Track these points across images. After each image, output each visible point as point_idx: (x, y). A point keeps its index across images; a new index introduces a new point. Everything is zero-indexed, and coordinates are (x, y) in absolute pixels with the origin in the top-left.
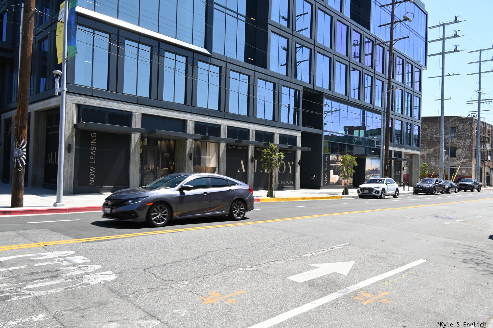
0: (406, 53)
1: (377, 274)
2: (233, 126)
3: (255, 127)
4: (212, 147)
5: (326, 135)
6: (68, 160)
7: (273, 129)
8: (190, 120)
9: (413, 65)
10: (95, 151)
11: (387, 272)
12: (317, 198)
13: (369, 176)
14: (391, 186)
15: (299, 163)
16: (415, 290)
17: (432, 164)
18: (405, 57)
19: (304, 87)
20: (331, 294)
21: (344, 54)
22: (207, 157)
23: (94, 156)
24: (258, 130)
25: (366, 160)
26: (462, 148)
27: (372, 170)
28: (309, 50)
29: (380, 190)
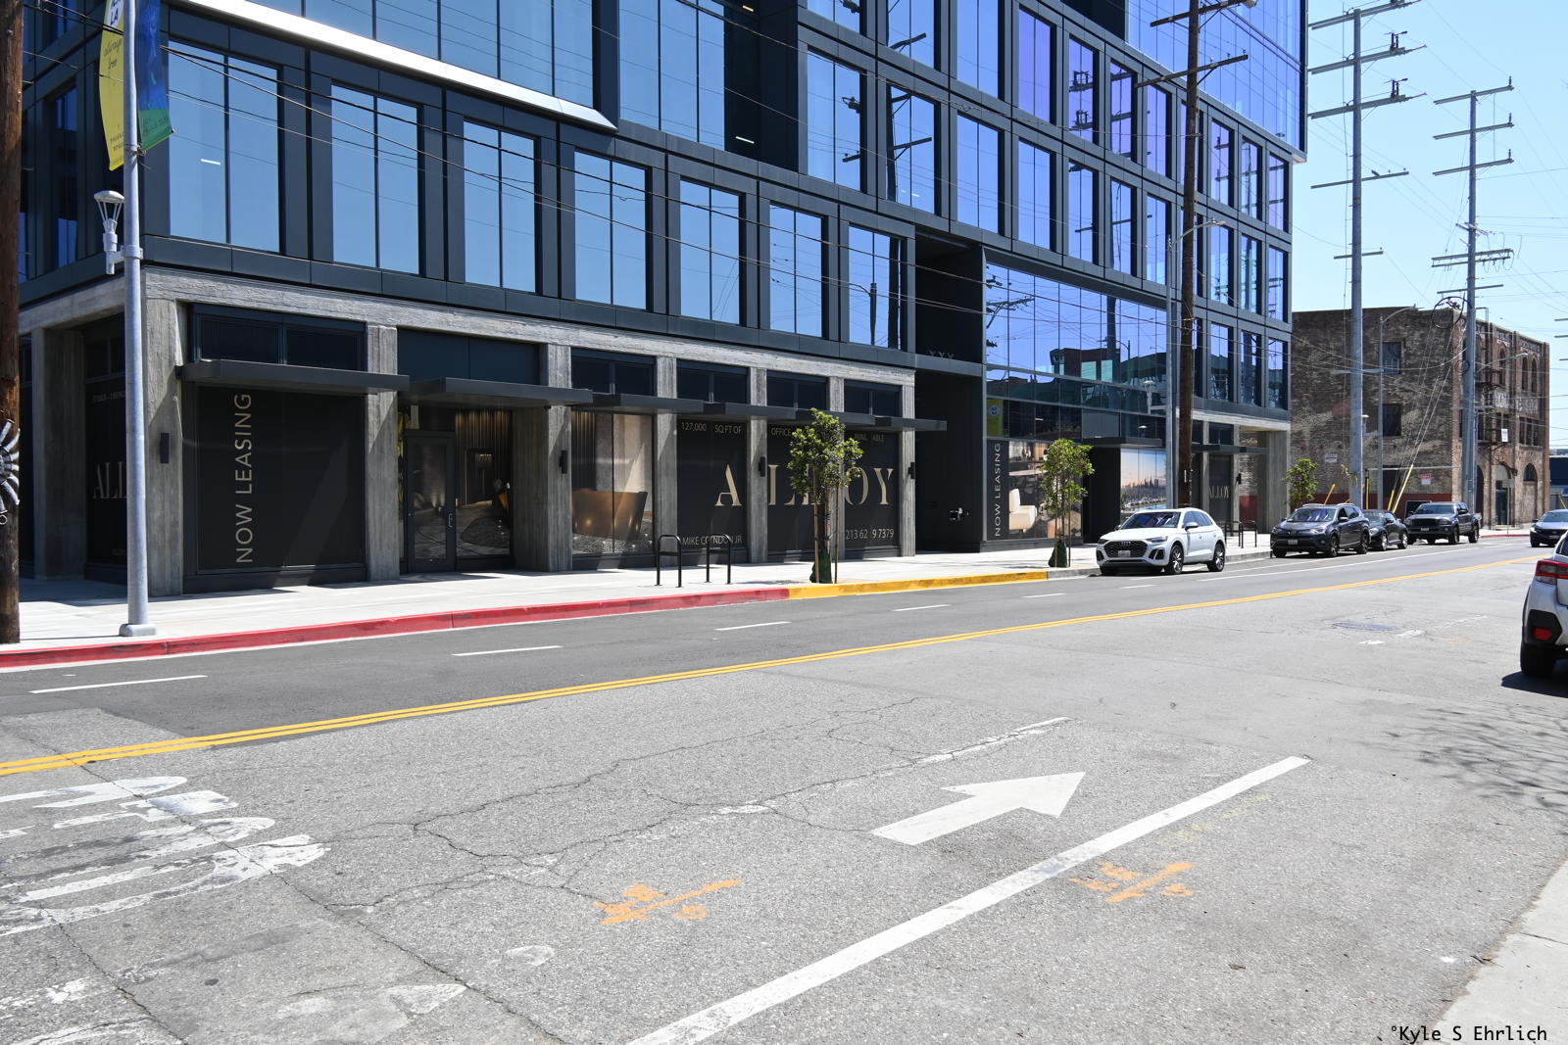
0: (1239, 110)
1: (1153, 810)
2: (696, 358)
3: (767, 361)
4: (629, 430)
5: (995, 381)
6: (162, 485)
7: (825, 364)
8: (557, 345)
9: (1263, 146)
10: (250, 454)
11: (1184, 799)
12: (969, 580)
13: (1132, 505)
14: (1202, 535)
15: (910, 471)
16: (1273, 853)
17: (1326, 461)
18: (1237, 121)
19: (919, 228)
20: (1010, 878)
21: (1045, 116)
22: (616, 461)
23: (246, 469)
24: (775, 368)
25: (1122, 454)
26: (1421, 409)
27: (1142, 486)
28: (931, 107)
29: (1167, 546)
